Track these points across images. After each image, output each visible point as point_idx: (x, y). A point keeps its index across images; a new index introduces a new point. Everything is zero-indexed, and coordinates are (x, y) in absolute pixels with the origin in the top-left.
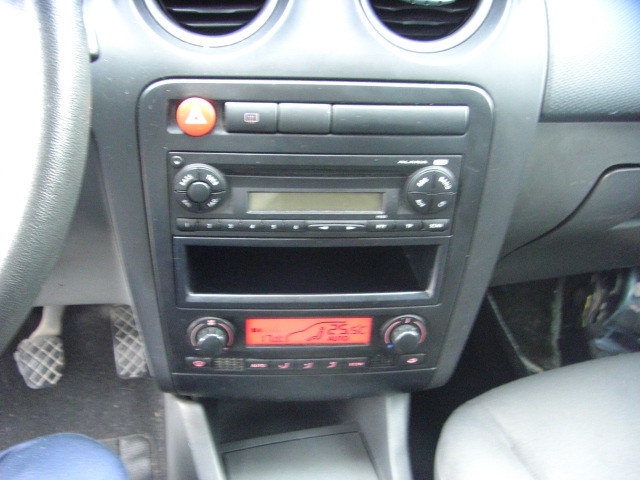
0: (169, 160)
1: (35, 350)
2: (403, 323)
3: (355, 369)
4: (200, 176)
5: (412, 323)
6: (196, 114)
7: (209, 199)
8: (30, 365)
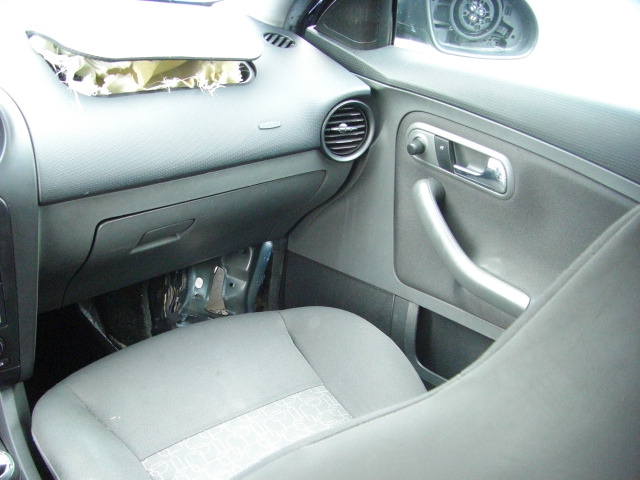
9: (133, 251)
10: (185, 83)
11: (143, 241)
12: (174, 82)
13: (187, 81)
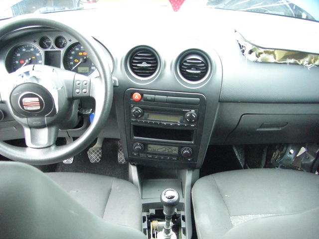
0: (130, 106)
1: (94, 151)
2: (186, 149)
3: (174, 160)
4: (137, 110)
5: (188, 149)
6: (137, 96)
7: (139, 115)
8: (92, 155)
9: (258, 130)
10: (297, 61)
11: (262, 126)
12: (292, 61)
13: (299, 61)
